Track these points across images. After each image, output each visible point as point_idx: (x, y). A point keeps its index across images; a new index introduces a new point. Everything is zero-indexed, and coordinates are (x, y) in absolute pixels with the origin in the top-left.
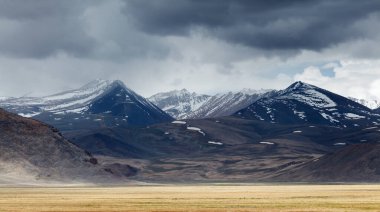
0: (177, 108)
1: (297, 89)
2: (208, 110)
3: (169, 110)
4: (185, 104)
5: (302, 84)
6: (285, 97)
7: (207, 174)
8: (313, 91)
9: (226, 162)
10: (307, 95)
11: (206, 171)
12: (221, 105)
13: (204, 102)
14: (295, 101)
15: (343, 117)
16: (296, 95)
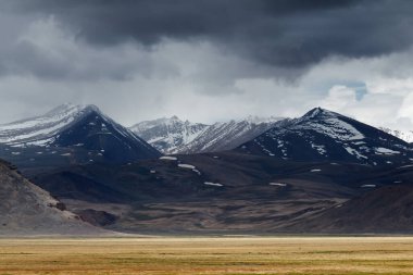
0: (166, 140)
1: (316, 117)
2: (204, 143)
3: (156, 143)
4: (175, 135)
5: (321, 111)
6: (300, 127)
7: (203, 223)
8: (337, 120)
9: (228, 209)
10: (329, 125)
11: (202, 219)
12: (221, 137)
13: (199, 133)
14: (312, 132)
15: (373, 152)
16: (314, 125)
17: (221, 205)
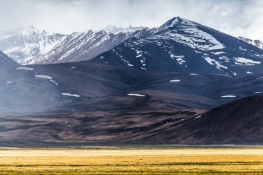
0: (22, 50)
1: (175, 27)
2: (62, 53)
3: (13, 53)
4: (32, 45)
5: (180, 20)
6: (159, 36)
7: (60, 135)
8: (195, 30)
9: (85, 120)
10: (188, 35)
11: (59, 131)
12: (78, 47)
13: (57, 43)
14: (172, 42)
15: (232, 62)
16: (173, 35)
17: (78, 116)
